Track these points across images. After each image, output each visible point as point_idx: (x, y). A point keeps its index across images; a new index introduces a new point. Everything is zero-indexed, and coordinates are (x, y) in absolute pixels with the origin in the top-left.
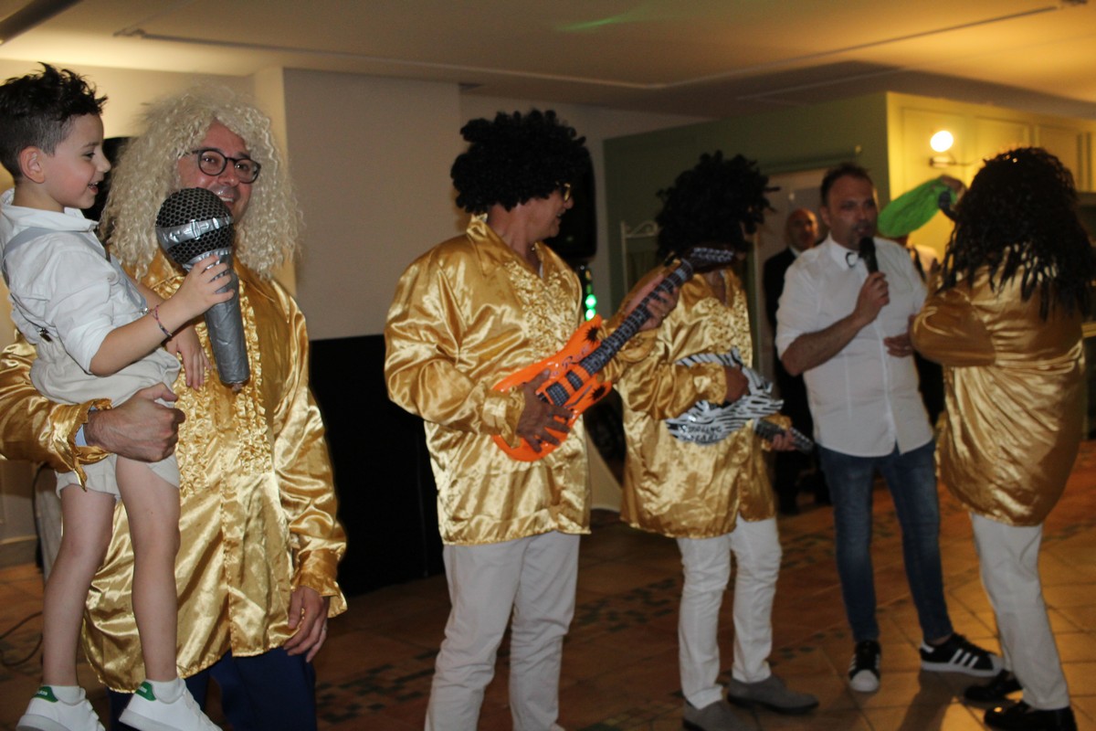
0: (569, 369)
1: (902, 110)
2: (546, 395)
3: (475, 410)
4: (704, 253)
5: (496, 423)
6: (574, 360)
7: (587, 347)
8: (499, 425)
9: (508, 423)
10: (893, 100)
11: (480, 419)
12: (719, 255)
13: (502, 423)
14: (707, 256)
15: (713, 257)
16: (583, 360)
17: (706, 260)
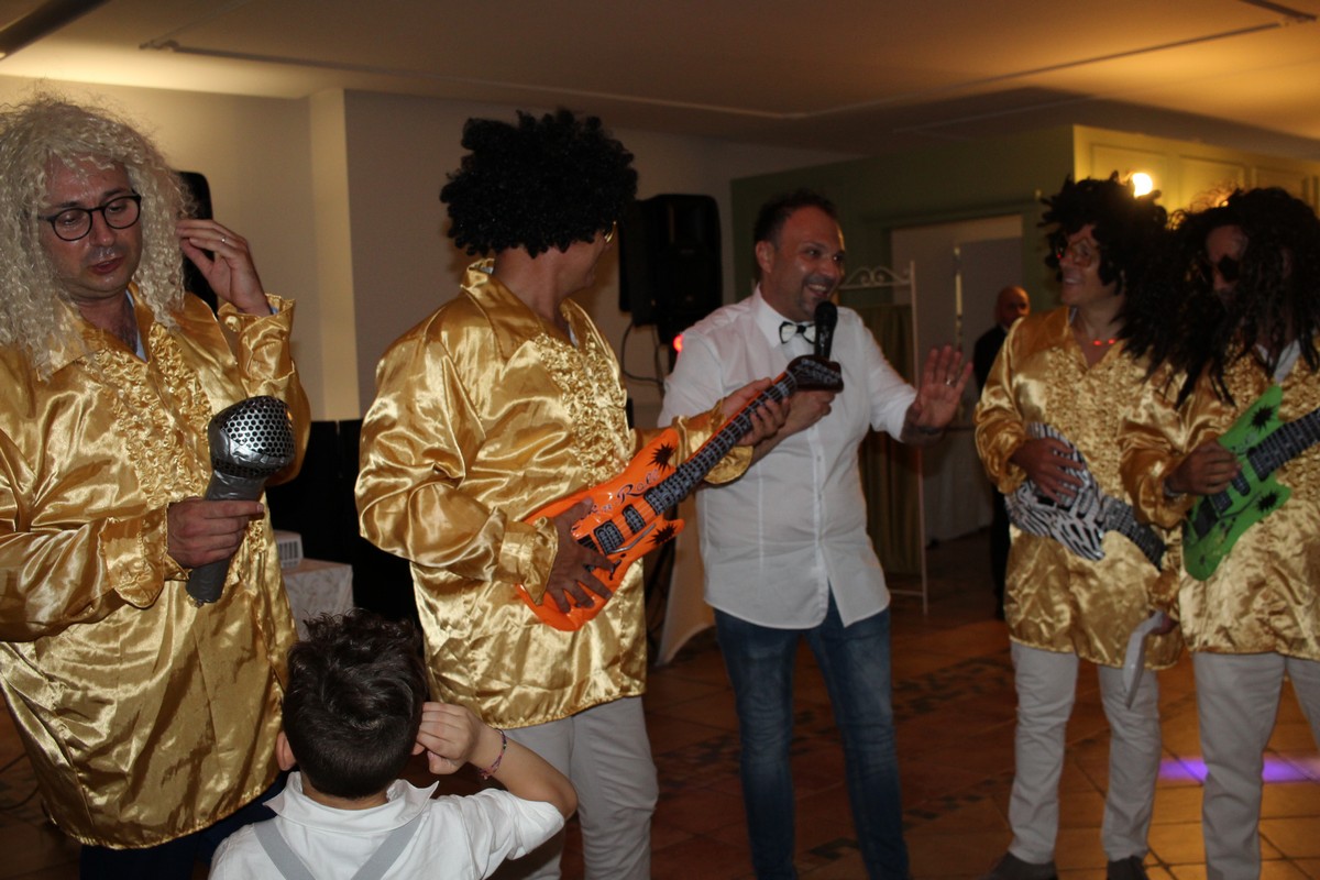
0: (626, 503)
1: (1092, 147)
2: (594, 539)
3: (491, 548)
4: (811, 368)
5: (518, 569)
6: (634, 491)
7: (655, 474)
8: (523, 572)
9: (536, 568)
10: (1081, 135)
11: (496, 561)
12: (826, 374)
13: (527, 568)
14: (814, 374)
15: (820, 376)
16: (650, 490)
17: (812, 377)
